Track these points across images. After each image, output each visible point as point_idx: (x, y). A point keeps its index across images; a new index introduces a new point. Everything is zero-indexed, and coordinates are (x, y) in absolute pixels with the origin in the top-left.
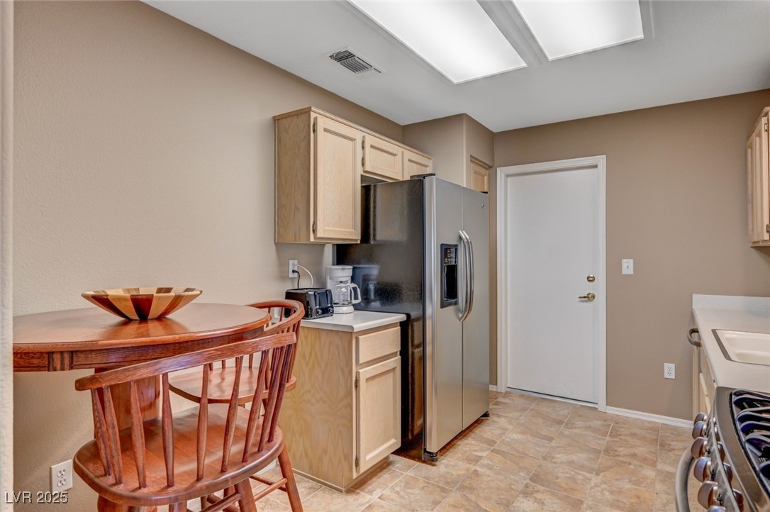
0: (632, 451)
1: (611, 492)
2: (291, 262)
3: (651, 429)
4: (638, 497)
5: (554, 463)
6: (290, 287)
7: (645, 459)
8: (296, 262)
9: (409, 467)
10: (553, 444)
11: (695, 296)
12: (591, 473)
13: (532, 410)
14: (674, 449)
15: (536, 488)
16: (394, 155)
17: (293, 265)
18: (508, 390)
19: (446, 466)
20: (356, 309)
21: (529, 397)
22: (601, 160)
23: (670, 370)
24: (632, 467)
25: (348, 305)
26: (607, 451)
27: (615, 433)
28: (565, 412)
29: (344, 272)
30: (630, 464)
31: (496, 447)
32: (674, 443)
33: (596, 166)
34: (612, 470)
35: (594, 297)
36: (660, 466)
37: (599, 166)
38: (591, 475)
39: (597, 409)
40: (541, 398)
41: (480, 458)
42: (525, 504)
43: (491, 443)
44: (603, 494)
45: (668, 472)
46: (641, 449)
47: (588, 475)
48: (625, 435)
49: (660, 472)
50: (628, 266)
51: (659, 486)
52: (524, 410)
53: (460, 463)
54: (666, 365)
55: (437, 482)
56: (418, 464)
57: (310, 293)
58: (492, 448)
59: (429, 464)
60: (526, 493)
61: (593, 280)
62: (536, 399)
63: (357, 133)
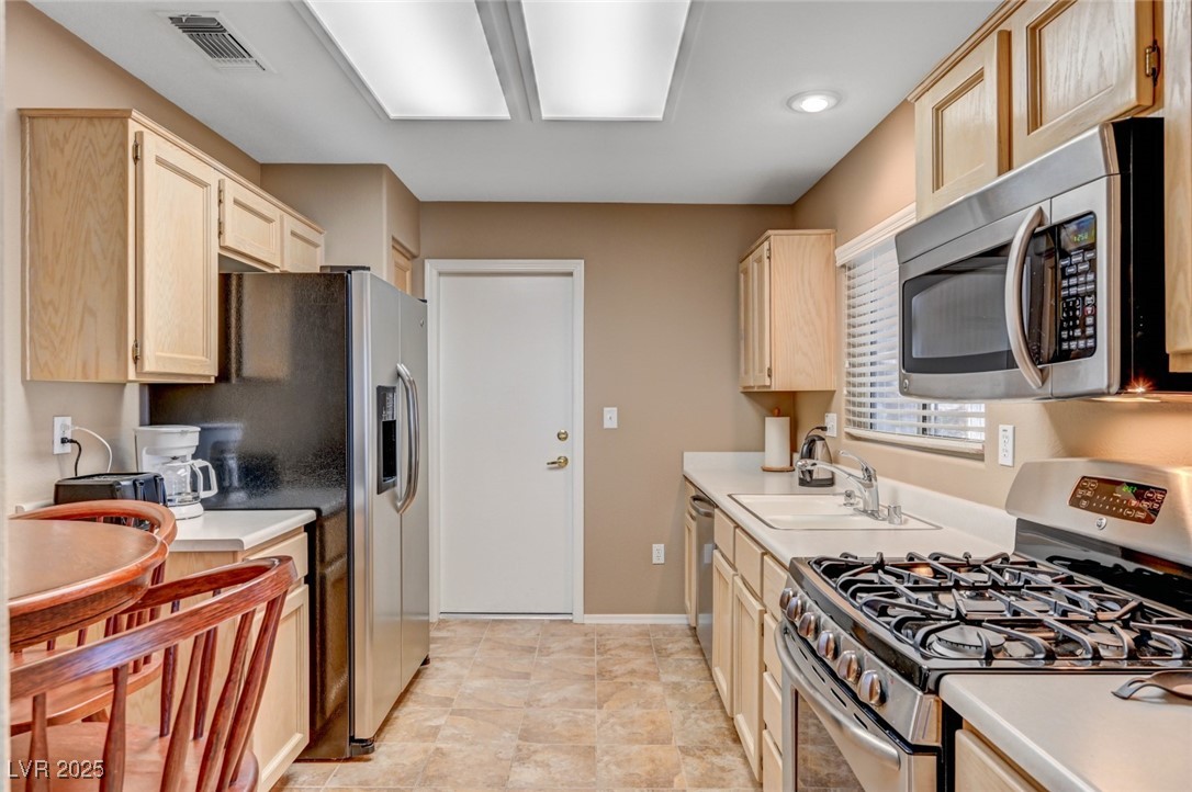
0: (630, 666)
1: (623, 725)
2: (58, 421)
3: (640, 634)
4: (653, 722)
5: (544, 707)
6: (64, 473)
7: (646, 673)
8: (68, 420)
9: (326, 776)
10: (533, 681)
11: (687, 455)
12: (591, 708)
13: (488, 640)
14: (671, 654)
15: (532, 748)
16: (268, 220)
17: (62, 426)
18: (442, 617)
19: (389, 756)
20: (206, 509)
21: (476, 623)
22: (578, 267)
23: (658, 553)
24: (635, 687)
25: (190, 503)
26: (601, 674)
27: (603, 650)
28: (533, 633)
29: (182, 439)
30: (631, 684)
31: (455, 706)
32: (670, 646)
33: (570, 274)
34: (614, 697)
35: (566, 460)
36: (665, 678)
37: (575, 274)
38: (592, 711)
39: (571, 621)
40: (494, 620)
41: (438, 728)
42: (526, 775)
43: (446, 702)
44: (615, 731)
45: (673, 683)
46: (638, 662)
47: (591, 712)
48: (616, 648)
49: (666, 685)
50: (610, 418)
51: (670, 703)
52: (476, 642)
53: (410, 744)
54: (655, 547)
55: (384, 784)
56: (338, 765)
57: (123, 483)
58: (450, 709)
59: (359, 760)
60: (521, 759)
61: (565, 438)
62: (486, 623)
63: (211, 172)
